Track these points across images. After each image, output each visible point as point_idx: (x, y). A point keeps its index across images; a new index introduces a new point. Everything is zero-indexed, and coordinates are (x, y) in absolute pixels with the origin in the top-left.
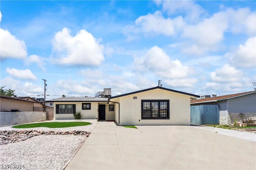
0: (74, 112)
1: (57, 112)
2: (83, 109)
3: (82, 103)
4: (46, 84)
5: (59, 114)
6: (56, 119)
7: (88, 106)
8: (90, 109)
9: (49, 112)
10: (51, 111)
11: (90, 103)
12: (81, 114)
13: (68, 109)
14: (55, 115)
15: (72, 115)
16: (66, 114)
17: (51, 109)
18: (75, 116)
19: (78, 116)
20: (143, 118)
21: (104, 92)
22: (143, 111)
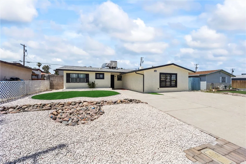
0: (87, 81)
1: (68, 81)
2: (96, 78)
3: (96, 73)
4: (26, 50)
5: (70, 82)
6: (67, 88)
7: (101, 76)
8: (103, 78)
9: (54, 81)
10: (56, 80)
11: (104, 73)
12: (96, 83)
13: (80, 79)
14: (65, 84)
15: (86, 84)
16: (78, 82)
17: (57, 78)
18: (89, 85)
19: (92, 85)
20: (161, 87)
21: (111, 64)
22: (161, 81)
